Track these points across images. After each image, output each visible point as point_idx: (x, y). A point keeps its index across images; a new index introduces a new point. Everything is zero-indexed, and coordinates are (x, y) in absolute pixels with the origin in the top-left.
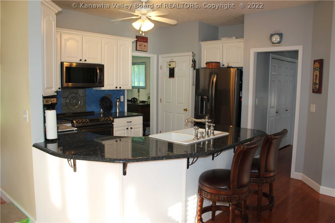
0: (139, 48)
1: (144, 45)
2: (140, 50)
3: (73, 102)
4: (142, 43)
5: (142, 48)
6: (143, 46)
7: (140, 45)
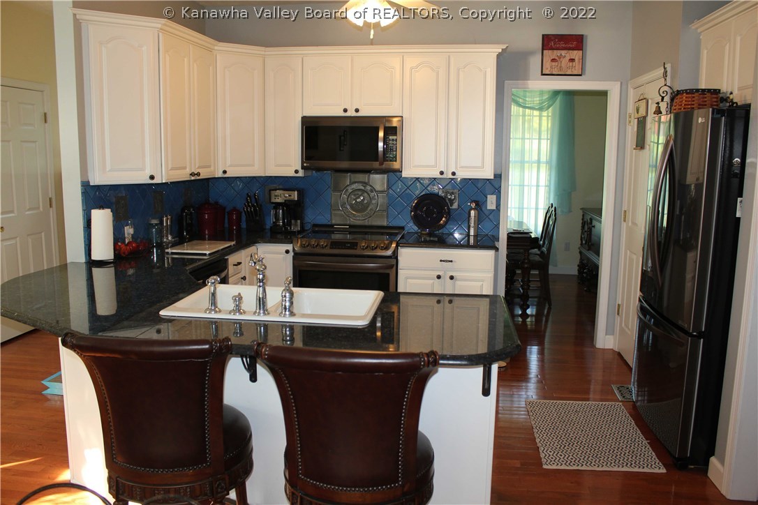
0: (551, 67)
1: (568, 58)
2: (554, 73)
3: (356, 201)
4: (563, 53)
5: (563, 65)
6: (565, 62)
7: (553, 60)
